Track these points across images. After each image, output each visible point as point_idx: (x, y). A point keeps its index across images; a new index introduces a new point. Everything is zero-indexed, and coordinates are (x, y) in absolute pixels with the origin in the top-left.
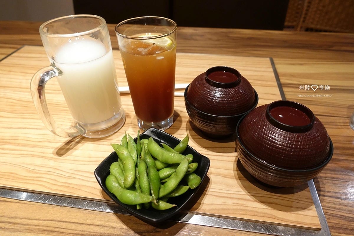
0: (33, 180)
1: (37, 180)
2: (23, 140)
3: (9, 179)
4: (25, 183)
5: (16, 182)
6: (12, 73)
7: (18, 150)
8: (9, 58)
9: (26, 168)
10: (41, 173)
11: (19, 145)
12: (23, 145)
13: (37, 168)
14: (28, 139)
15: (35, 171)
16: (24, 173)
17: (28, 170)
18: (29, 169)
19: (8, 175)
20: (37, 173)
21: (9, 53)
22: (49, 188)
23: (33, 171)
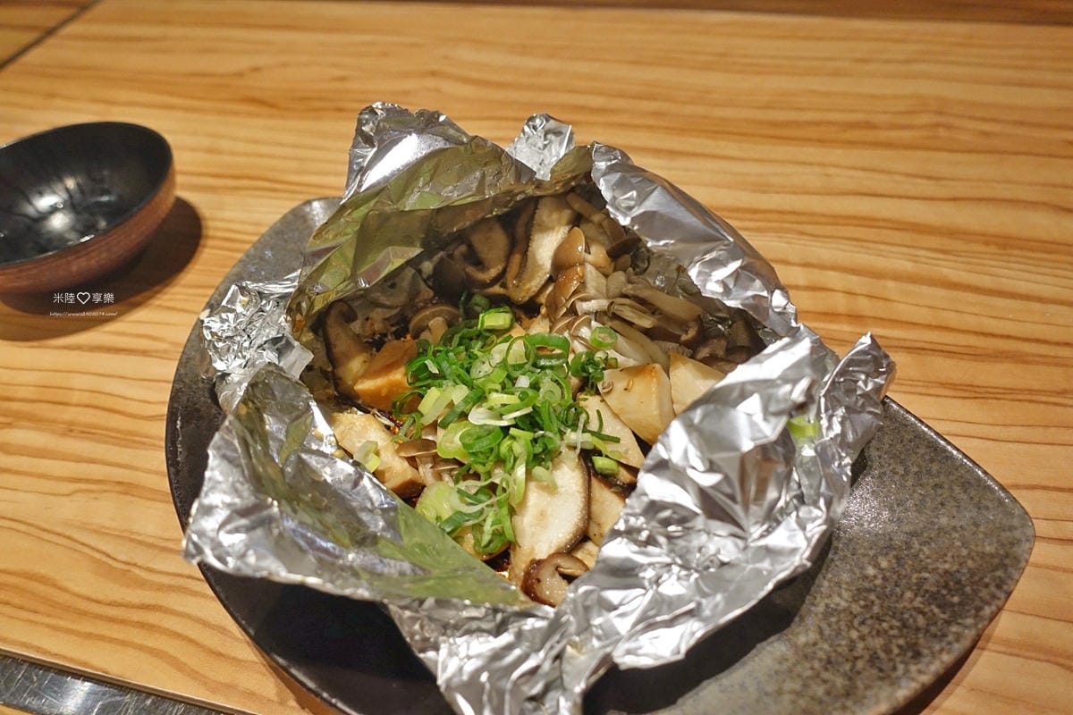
0: (123, 622)
1: (141, 625)
2: (87, 406)
3: (21, 608)
4: (89, 636)
5: (48, 626)
6: (58, 102)
7: (65, 457)
8: (51, 41)
9: (97, 555)
10: (160, 588)
11: (70, 430)
12: (88, 432)
13: (142, 557)
14: (109, 402)
15: (137, 571)
16: (83, 582)
17: (105, 568)
18: (111, 562)
19: (14, 587)
20: (142, 584)
21: (52, 24)
22: (194, 675)
23: (125, 575)
